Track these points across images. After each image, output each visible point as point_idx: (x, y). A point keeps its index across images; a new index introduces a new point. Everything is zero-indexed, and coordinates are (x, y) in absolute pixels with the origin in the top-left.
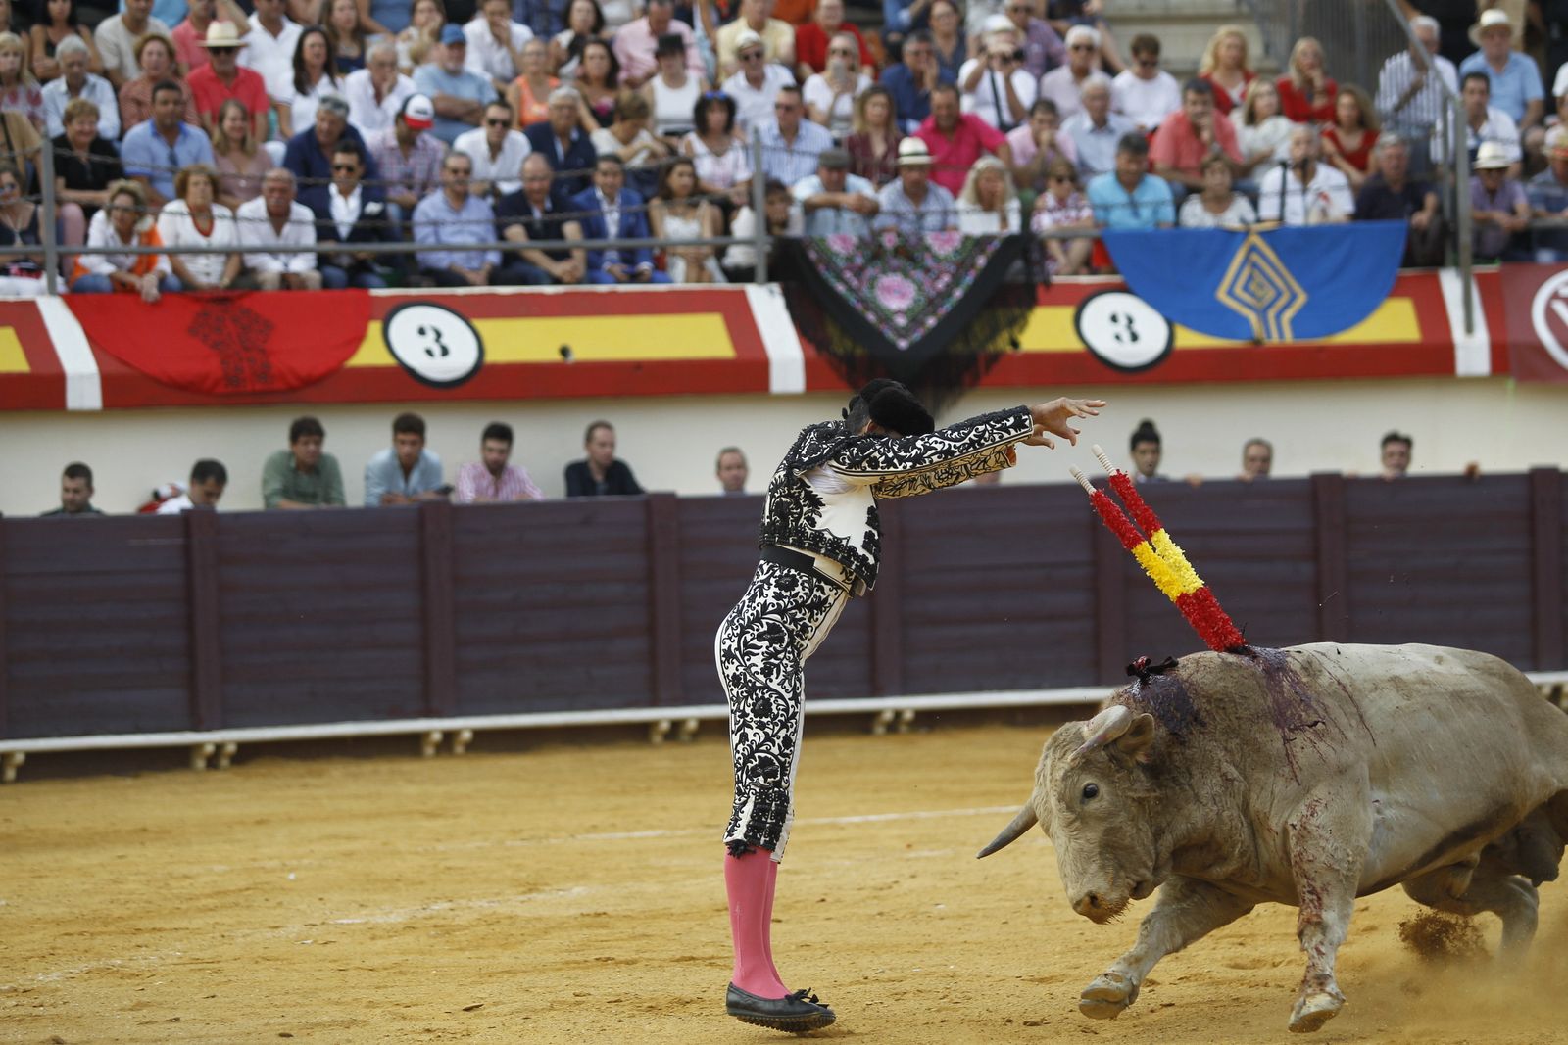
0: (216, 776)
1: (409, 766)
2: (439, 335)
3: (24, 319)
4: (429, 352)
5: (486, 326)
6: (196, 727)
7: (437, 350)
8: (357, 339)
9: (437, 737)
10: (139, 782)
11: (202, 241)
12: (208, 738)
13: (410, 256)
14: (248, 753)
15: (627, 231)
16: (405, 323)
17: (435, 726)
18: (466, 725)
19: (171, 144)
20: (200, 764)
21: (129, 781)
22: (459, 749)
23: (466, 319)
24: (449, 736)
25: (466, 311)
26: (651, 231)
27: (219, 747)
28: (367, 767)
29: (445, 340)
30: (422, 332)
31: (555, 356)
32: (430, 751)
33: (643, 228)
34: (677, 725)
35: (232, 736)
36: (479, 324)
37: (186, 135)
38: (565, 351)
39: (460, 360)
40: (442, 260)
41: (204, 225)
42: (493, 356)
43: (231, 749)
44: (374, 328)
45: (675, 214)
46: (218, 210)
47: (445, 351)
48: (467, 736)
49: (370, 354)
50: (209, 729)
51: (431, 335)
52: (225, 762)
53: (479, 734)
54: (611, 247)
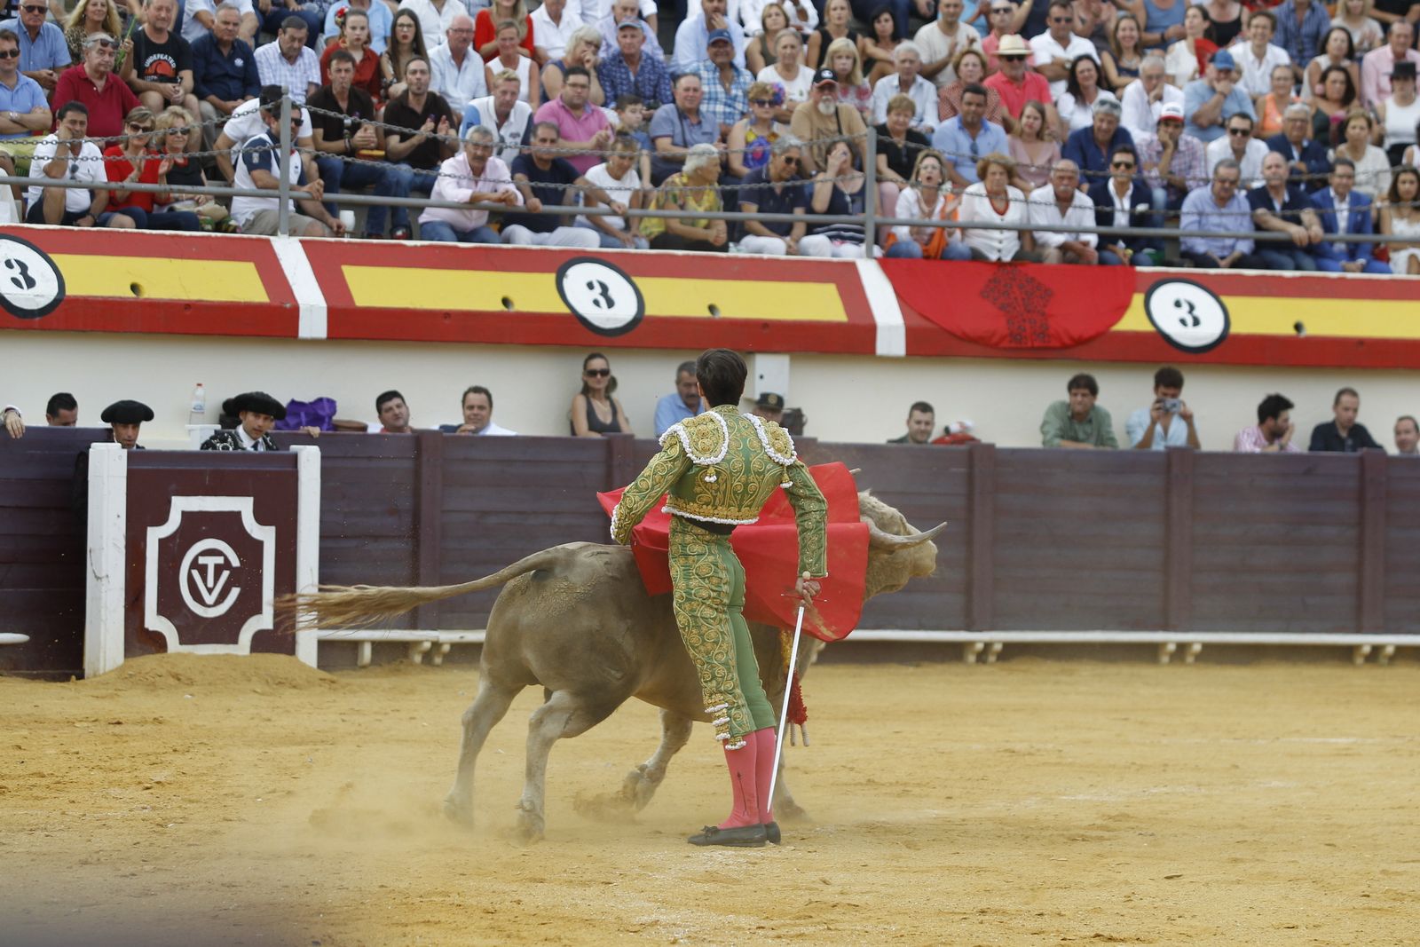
0: (985, 669)
1: (1147, 671)
2: (1192, 308)
3: (846, 278)
4: (1183, 322)
5: (1231, 302)
6: (969, 628)
7: (1190, 320)
8: (1122, 308)
9: (1172, 647)
10: (919, 670)
11: (997, 219)
12: (979, 637)
13: (1175, 240)
14: (1012, 652)
15: (1356, 227)
16: (1164, 297)
17: (1171, 638)
18: (1197, 638)
19: (974, 137)
20: (972, 658)
21: (911, 669)
22: (1190, 659)
23: (1216, 296)
24: (1182, 648)
25: (1215, 289)
26: (1377, 229)
27: (988, 645)
28: (1112, 670)
29: (1196, 313)
30: (1178, 304)
31: (1291, 331)
32: (1165, 659)
33: (1369, 227)
34: (1377, 650)
35: (999, 637)
36: (1226, 300)
37: (987, 130)
38: (1298, 327)
39: (1210, 330)
40: (1201, 246)
41: (1001, 205)
42: (1236, 329)
43: (998, 647)
44: (1138, 299)
45: (1401, 217)
46: (1013, 192)
47: (1196, 322)
48: (1197, 648)
49: (1132, 321)
50: (980, 630)
51: (1185, 308)
52: (992, 658)
53: (1207, 647)
54: (1340, 240)
